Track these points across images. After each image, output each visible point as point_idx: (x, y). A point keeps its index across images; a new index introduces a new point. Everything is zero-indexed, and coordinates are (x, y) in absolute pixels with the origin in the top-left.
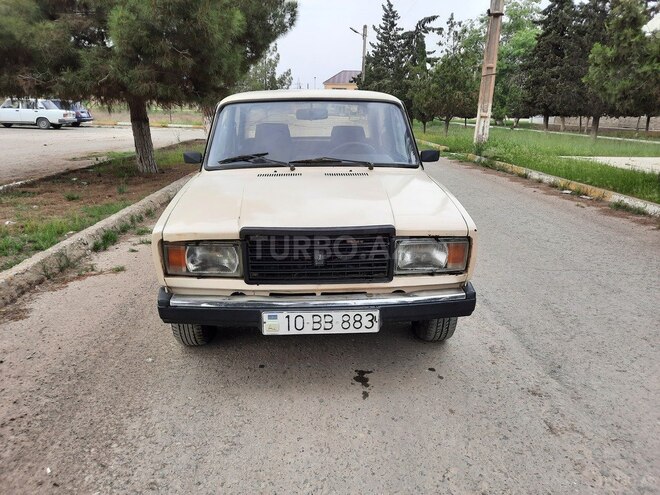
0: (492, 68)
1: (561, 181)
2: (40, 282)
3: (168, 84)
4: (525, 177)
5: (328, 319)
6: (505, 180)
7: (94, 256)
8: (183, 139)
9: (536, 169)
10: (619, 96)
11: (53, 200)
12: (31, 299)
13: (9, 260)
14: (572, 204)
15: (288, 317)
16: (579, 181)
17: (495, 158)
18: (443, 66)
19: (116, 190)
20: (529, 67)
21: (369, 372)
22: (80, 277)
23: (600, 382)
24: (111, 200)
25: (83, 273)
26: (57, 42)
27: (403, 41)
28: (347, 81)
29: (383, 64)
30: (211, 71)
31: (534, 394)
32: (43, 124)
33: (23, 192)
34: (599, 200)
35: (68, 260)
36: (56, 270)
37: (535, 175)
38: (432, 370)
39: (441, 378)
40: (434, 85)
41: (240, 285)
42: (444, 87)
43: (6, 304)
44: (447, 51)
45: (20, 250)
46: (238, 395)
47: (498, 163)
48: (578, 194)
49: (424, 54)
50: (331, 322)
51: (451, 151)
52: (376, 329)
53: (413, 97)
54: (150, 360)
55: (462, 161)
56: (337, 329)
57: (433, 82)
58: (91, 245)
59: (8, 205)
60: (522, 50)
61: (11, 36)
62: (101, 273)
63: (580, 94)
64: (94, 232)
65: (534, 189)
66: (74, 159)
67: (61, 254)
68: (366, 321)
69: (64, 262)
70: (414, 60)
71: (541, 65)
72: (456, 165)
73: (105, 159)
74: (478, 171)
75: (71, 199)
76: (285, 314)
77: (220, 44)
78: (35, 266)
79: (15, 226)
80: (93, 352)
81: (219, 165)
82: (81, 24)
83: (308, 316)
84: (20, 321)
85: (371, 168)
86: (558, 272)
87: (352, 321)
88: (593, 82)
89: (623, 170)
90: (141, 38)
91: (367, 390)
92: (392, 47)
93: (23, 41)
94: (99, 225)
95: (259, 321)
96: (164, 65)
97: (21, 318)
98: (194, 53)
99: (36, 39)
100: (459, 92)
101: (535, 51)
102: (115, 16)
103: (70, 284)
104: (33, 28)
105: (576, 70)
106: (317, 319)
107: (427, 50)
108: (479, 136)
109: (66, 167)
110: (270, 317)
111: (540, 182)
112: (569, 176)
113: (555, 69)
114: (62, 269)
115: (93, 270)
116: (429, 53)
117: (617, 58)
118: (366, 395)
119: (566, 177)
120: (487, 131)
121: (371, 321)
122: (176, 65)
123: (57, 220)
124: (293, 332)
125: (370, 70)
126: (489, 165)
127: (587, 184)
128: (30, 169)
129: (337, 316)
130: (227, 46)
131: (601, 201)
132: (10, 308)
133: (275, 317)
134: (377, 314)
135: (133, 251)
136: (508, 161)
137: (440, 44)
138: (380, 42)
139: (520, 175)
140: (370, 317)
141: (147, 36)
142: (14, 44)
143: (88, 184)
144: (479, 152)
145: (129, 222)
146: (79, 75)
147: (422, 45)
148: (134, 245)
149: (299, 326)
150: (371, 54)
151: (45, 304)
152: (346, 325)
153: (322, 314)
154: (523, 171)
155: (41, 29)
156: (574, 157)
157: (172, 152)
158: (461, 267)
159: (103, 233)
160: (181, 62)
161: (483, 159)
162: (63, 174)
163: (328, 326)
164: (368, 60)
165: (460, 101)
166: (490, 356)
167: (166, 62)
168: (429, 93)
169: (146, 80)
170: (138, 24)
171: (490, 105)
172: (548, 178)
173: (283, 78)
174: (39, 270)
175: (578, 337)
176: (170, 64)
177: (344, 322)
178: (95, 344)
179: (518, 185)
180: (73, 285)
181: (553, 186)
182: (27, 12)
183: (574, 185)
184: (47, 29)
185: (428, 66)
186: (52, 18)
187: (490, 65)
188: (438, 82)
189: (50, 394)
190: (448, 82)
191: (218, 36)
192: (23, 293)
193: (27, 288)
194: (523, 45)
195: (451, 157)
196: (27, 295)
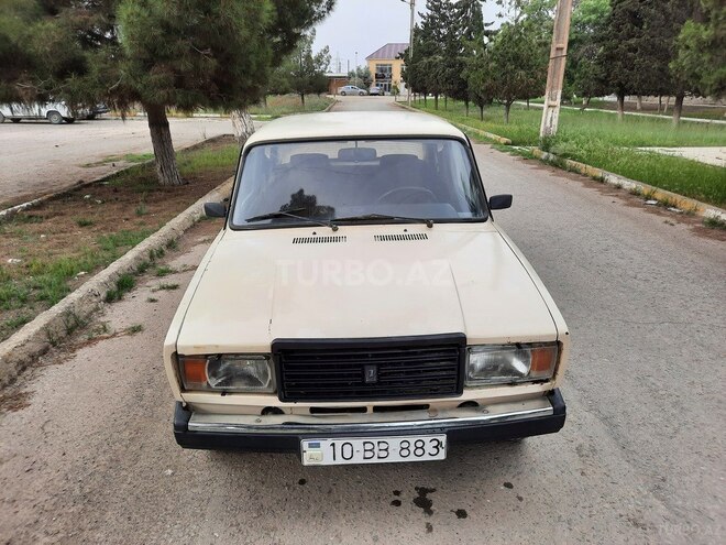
0: (562, 49)
1: (645, 188)
2: (44, 352)
3: (187, 89)
4: (601, 180)
5: (383, 446)
6: (578, 185)
7: (107, 309)
8: (209, 136)
9: (615, 171)
10: (714, 87)
11: (63, 226)
12: (34, 377)
13: (10, 316)
14: (658, 220)
15: (333, 445)
16: (665, 189)
17: (565, 156)
18: (503, 41)
19: (133, 210)
20: (602, 39)
21: (433, 491)
22: (91, 341)
23: (717, 507)
24: (128, 226)
25: (95, 335)
26: (60, 44)
27: (456, 11)
28: (393, 56)
29: (433, 38)
30: (237, 70)
31: (636, 524)
32: (55, 119)
33: (30, 217)
34: (689, 215)
35: (76, 318)
36: (63, 334)
37: (613, 179)
38: (508, 485)
39: (520, 499)
40: (493, 64)
41: (274, 401)
42: (504, 66)
43: (4, 386)
44: (508, 23)
45: (24, 301)
46: (274, 529)
47: (569, 162)
48: (666, 205)
49: (481, 26)
50: (386, 450)
51: (513, 144)
52: (442, 455)
53: (468, 77)
54: (170, 472)
55: (528, 157)
56: (394, 458)
57: (492, 59)
58: (103, 295)
59: (12, 235)
60: (593, 17)
61: (6, 39)
62: (114, 335)
63: (661, 70)
64: (106, 279)
65: (612, 199)
66: (88, 166)
67: (68, 313)
68: (429, 447)
69: (72, 321)
70: (469, 33)
71: (616, 37)
72: (521, 164)
73: (122, 165)
74: (546, 173)
75: (83, 224)
76: (330, 441)
77: (247, 41)
78: (37, 334)
79: (19, 265)
80: (102, 459)
81: (246, 224)
82: (87, 21)
83: (358, 443)
84: (20, 412)
85: (430, 226)
86: (650, 326)
87: (412, 448)
88: (683, 68)
89: (714, 166)
90: (155, 37)
91: (430, 520)
92: (443, 18)
93: (19, 45)
94: (114, 267)
95: (298, 451)
96: (182, 68)
97: (22, 407)
98: (217, 51)
99: (36, 42)
100: (523, 72)
101: (609, 21)
102: (124, 12)
103: (79, 352)
104: (31, 29)
105: (657, 42)
106: (369, 447)
107: (484, 21)
108: (546, 129)
109: (79, 178)
110: (311, 446)
111: (619, 187)
112: (654, 181)
113: (633, 41)
114: (70, 331)
115: (105, 331)
116: (486, 25)
117: (714, 42)
118: (430, 528)
119: (650, 183)
120: (555, 122)
121: (436, 447)
122: (196, 66)
123: (65, 256)
124: (340, 461)
125: (419, 44)
126: (557, 165)
127: (676, 192)
128: (38, 180)
129: (394, 443)
130: (255, 42)
131: (694, 215)
132: (9, 391)
133: (318, 446)
134: (443, 438)
135: (153, 301)
136: (580, 160)
137: (500, 16)
138: (430, 12)
139: (594, 178)
140: (435, 443)
141: (163, 35)
142: (10, 48)
143: (103, 202)
144: (546, 148)
145: (147, 259)
146: (85, 81)
147: (478, 15)
148: (154, 291)
149: (347, 455)
150: (420, 25)
151: (50, 385)
152: (405, 453)
153: (375, 441)
154: (599, 173)
155: (39, 29)
156: (656, 149)
157: (198, 153)
158: (547, 374)
159: (118, 278)
160: (202, 65)
161: (552, 157)
162: (75, 190)
163: (384, 454)
164: (416, 32)
165: (522, 81)
166: (577, 464)
167: (185, 65)
168: (487, 73)
169: (163, 87)
170: (151, 21)
171: (560, 92)
172: (629, 184)
173: (321, 56)
174: (43, 337)
175: (683, 430)
176: (190, 66)
177: (403, 449)
178: (105, 447)
179: (592, 192)
180: (82, 354)
181: (635, 193)
182: (23, 9)
183: (661, 194)
184: (47, 29)
185: (486, 40)
186: (53, 12)
187: (560, 45)
188: (498, 61)
189: (50, 530)
190: (509, 60)
191: (244, 33)
192: (24, 369)
193: (30, 362)
194: (594, 11)
195: (515, 153)
196: (28, 372)
